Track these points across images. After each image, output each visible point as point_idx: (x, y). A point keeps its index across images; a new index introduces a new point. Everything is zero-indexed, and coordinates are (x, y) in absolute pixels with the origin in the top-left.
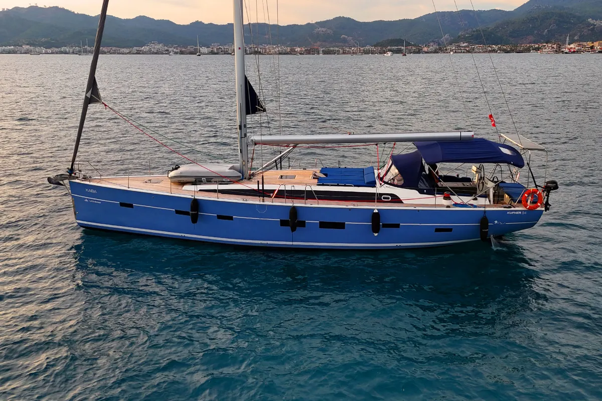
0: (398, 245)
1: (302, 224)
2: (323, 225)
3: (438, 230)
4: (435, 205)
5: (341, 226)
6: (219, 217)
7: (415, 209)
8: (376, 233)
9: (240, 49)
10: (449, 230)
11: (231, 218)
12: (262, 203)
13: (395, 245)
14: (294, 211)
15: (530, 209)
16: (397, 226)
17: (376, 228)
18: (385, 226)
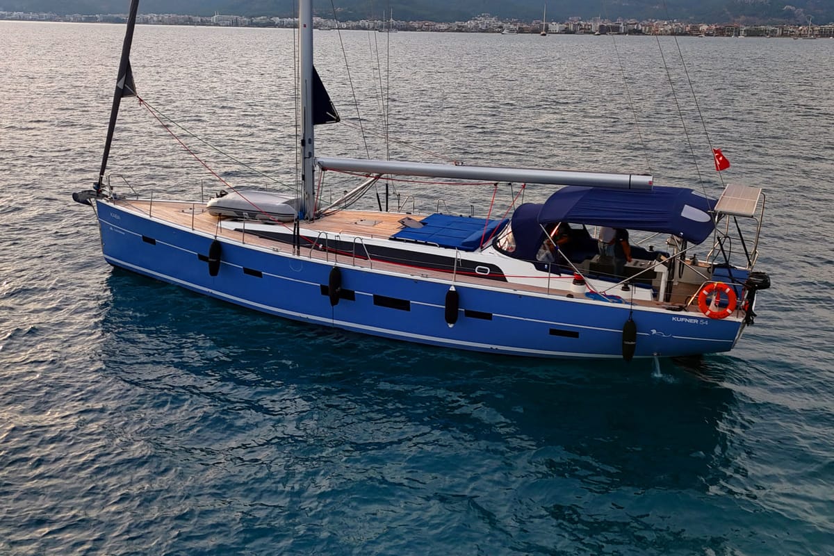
0: (494, 347)
1: (350, 296)
2: (379, 300)
3: (554, 332)
4: (548, 291)
5: (404, 305)
6: (247, 271)
7: (515, 292)
8: (451, 323)
9: (305, 26)
10: (574, 334)
11: (259, 274)
12: (296, 257)
13: (489, 346)
14: (337, 273)
15: (713, 317)
16: (489, 316)
17: (451, 315)
18: (469, 314)
